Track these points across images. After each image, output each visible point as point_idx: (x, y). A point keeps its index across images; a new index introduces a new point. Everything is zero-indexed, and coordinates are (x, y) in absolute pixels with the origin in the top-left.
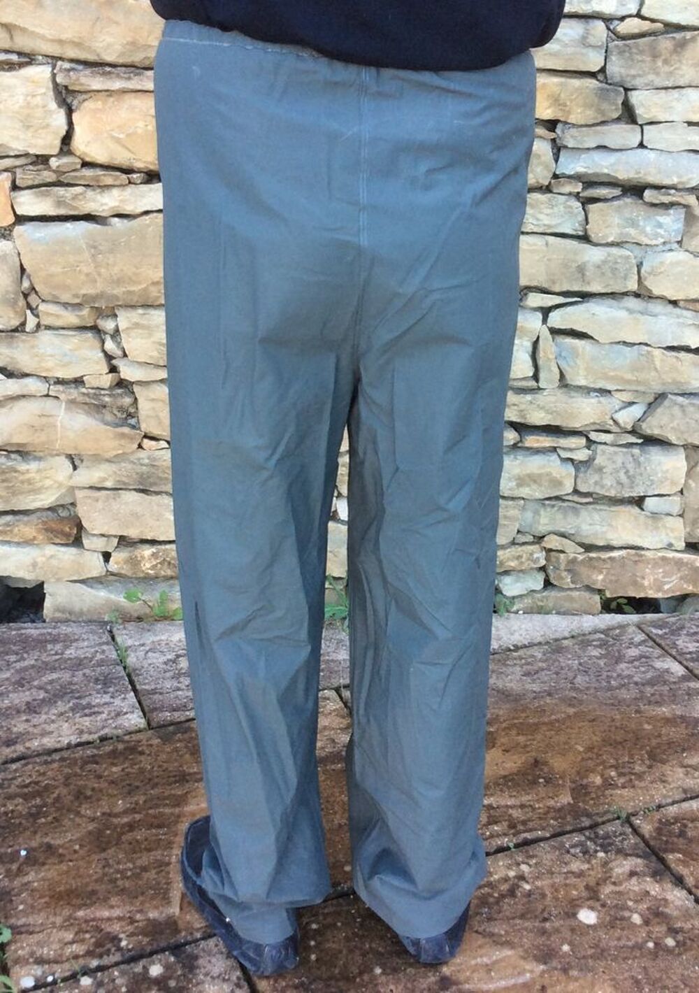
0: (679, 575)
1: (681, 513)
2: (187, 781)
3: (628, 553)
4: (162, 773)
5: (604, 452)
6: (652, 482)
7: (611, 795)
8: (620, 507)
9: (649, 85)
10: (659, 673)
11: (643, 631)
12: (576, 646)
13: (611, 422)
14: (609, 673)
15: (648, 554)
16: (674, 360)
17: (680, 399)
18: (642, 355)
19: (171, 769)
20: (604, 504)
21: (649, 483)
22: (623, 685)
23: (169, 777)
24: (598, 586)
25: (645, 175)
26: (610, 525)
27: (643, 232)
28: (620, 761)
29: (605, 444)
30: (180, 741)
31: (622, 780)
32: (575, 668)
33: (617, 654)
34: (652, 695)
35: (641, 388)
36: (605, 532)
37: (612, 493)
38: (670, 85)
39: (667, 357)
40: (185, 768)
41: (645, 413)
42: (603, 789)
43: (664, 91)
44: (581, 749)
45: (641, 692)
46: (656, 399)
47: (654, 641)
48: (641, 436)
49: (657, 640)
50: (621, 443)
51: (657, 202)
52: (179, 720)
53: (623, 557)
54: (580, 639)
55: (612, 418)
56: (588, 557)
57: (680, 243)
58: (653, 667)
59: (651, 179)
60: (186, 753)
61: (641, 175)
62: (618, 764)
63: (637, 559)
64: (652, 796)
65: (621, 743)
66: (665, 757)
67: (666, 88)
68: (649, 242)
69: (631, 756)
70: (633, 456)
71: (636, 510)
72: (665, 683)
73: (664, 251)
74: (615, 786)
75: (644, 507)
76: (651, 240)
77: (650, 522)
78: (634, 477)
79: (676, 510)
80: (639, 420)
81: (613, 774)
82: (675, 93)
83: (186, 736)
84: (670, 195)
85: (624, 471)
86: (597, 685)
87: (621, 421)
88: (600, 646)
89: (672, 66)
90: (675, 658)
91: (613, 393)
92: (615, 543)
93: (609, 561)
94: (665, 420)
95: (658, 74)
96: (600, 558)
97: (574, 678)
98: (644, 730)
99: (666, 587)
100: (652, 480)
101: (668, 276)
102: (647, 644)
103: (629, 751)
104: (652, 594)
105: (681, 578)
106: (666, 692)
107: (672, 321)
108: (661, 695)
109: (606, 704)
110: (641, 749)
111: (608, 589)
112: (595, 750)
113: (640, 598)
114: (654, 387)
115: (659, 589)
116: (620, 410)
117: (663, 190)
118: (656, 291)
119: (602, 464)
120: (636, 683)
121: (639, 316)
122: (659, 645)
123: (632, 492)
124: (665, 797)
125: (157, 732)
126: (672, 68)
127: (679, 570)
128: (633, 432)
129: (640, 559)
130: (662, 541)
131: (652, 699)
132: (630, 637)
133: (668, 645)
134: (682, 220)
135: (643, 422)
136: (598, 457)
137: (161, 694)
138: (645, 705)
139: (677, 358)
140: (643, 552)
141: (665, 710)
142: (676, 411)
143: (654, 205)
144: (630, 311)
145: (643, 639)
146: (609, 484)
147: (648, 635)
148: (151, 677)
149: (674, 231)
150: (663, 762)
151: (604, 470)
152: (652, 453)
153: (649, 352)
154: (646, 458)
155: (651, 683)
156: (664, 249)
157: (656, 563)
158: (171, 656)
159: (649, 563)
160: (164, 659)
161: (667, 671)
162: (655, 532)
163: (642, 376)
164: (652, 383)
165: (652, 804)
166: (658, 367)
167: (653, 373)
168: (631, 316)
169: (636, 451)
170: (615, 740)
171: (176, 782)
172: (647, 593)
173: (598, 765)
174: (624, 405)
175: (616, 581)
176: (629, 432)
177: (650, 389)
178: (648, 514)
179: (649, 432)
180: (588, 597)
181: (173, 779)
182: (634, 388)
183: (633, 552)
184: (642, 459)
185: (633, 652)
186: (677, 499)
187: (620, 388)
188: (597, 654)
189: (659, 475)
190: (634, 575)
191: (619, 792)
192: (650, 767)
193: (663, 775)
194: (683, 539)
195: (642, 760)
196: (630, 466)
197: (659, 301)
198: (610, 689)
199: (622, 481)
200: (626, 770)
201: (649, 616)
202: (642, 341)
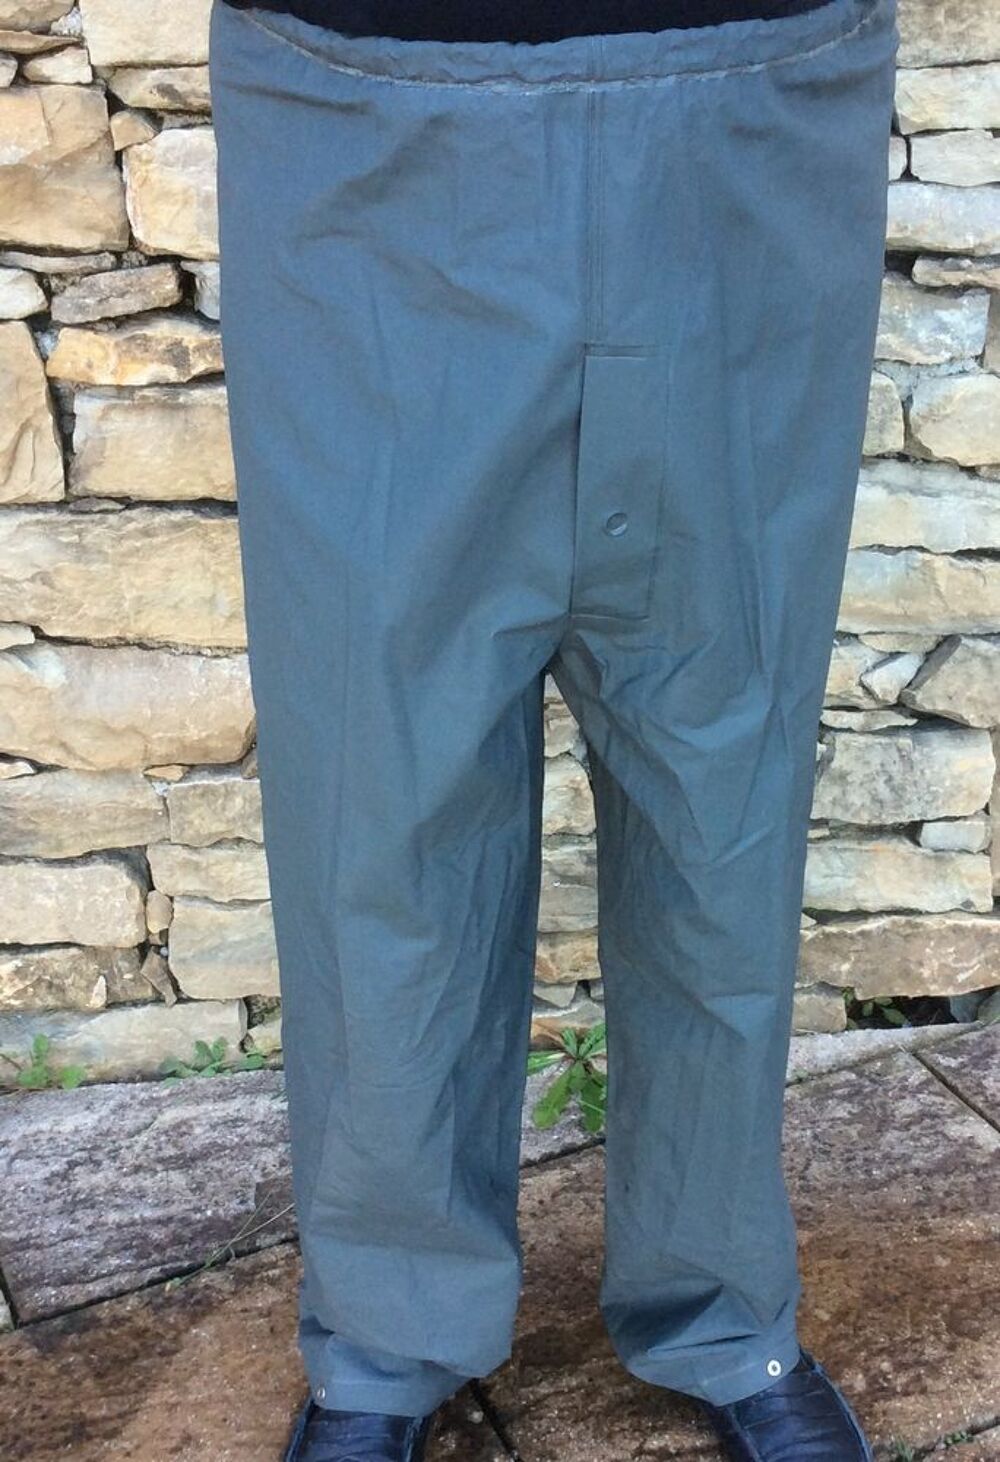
0: (983, 956)
1: (986, 846)
2: (90, 1438)
3: (894, 923)
4: (40, 1422)
5: (847, 747)
6: (935, 796)
7: (885, 1413)
8: (880, 841)
9: (920, 58)
10: (957, 1148)
11: (923, 1062)
12: (807, 1101)
13: (859, 691)
14: (869, 1153)
15: (930, 923)
16: (972, 576)
17: (983, 646)
18: (915, 569)
19: (58, 1412)
20: (848, 837)
21: (928, 798)
22: (895, 1177)
23: (54, 1430)
24: (842, 983)
25: (915, 232)
26: (860, 875)
27: (913, 341)
28: (897, 1338)
29: (849, 730)
30: (75, 1350)
31: (901, 1380)
32: (807, 1145)
33: (879, 1112)
34: (948, 1194)
35: (913, 629)
36: (854, 888)
37: (864, 819)
38: (960, 59)
39: (959, 569)
40: (84, 1410)
41: (919, 670)
42: (869, 1399)
43: (949, 70)
44: (826, 1317)
45: (927, 1189)
46: (939, 645)
47: (944, 1081)
48: (914, 714)
49: (949, 1079)
50: (878, 727)
51: (939, 283)
52: (73, 1303)
53: (885, 930)
54: (813, 1083)
55: (861, 684)
56: (823, 933)
57: (980, 359)
58: (945, 1135)
59: (926, 241)
60: (85, 1377)
61: (908, 234)
62: (894, 1344)
63: (909, 931)
64: (959, 1410)
65: (896, 1299)
66: (976, 1324)
67: (954, 65)
68: (924, 360)
69: (916, 1325)
70: (899, 750)
71: (905, 846)
72: (968, 1166)
73: (951, 374)
74: (889, 1393)
75: (921, 840)
76: (928, 355)
77: (933, 868)
78: (904, 789)
79: (977, 844)
80: (910, 684)
81: (886, 1366)
82: (969, 75)
83: (88, 1338)
84: (960, 269)
85: (885, 778)
86: (845, 1179)
87: (877, 690)
88: (848, 1098)
89: (963, 21)
90: (981, 1114)
91: (861, 637)
92: (870, 906)
93: (859, 938)
94: (957, 684)
95: (936, 38)
96: (844, 935)
97: (806, 1168)
98: (937, 1268)
99: (961, 977)
100: (934, 792)
101: (959, 421)
102: (931, 1089)
103: (913, 1316)
104: (935, 990)
105: (987, 961)
106: (970, 1188)
107: (967, 503)
108: (963, 1194)
109: (866, 1219)
110: (933, 1310)
111: (860, 986)
112: (852, 1318)
113: (915, 998)
114: (935, 626)
115: (950, 980)
116: (875, 666)
117: (950, 260)
118: (938, 452)
119: (846, 768)
120: (917, 1172)
121: (906, 497)
122: (953, 1089)
123: (897, 815)
124: (981, 1409)
125: (33, 1332)
126: (964, 26)
127: (983, 947)
128: (900, 706)
129: (915, 931)
130: (953, 899)
131: (948, 1201)
132: (900, 1075)
133: (968, 1088)
134: (985, 316)
135: (917, 688)
136: (837, 755)
137: (39, 1247)
138: (934, 1217)
139: (976, 571)
140: (919, 920)
141: (969, 1226)
142: (976, 666)
143: (931, 290)
144: (889, 487)
145: (924, 1078)
146: (858, 803)
147: (931, 1069)
148: (20, 1212)
149: (968, 336)
150: (975, 1335)
151: (849, 779)
152: (935, 745)
153: (925, 563)
154: (922, 754)
155: (943, 1168)
156: (952, 370)
157: (944, 937)
158: (57, 1166)
159: (930, 939)
160: (43, 1172)
161: (970, 1142)
162: (940, 884)
163: (913, 608)
164: (931, 618)
165: (960, 1427)
166: (942, 590)
167: (934, 601)
168: (893, 498)
169: (905, 741)
170: (886, 1294)
171: (67, 1441)
172: (928, 989)
173: (858, 1349)
174: (881, 658)
175: (874, 972)
176: (892, 707)
177: (928, 629)
178: (928, 852)
179: (928, 707)
180: (824, 1004)
181: (61, 1435)
182: (900, 628)
183: (902, 919)
184: (916, 756)
185: (907, 1107)
186: (980, 823)
187: (875, 629)
188: (845, 1115)
189: (947, 784)
190: (905, 960)
191: (899, 1404)
192: (952, 1347)
193: (977, 1364)
194: (990, 892)
195: (936, 1334)
196: (895, 769)
197: (943, 467)
198: (872, 1186)
199: (881, 797)
200: (909, 1357)
201: (933, 1030)
202: (912, 544)
